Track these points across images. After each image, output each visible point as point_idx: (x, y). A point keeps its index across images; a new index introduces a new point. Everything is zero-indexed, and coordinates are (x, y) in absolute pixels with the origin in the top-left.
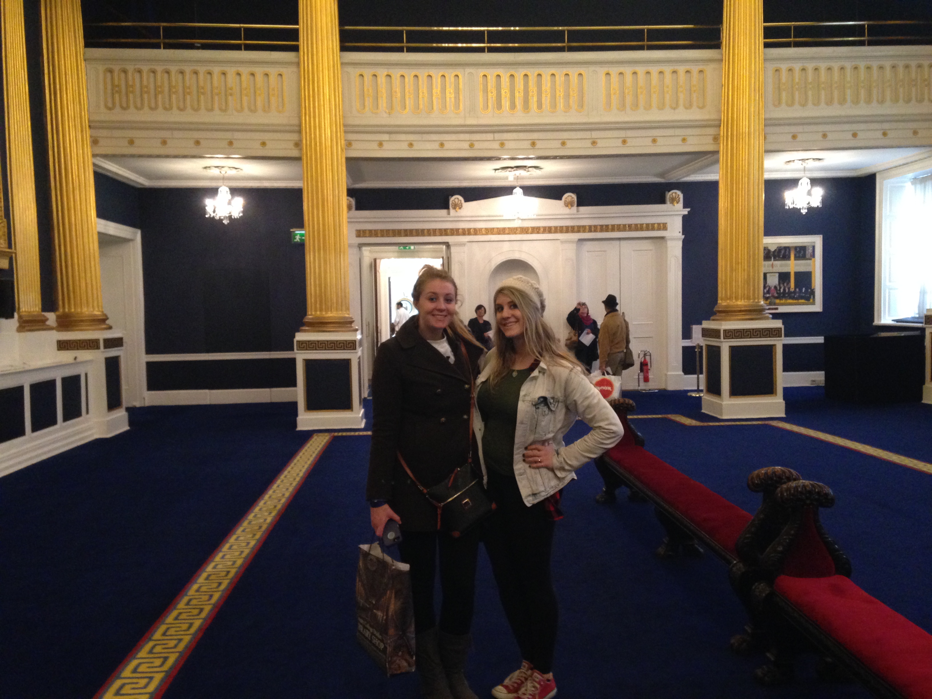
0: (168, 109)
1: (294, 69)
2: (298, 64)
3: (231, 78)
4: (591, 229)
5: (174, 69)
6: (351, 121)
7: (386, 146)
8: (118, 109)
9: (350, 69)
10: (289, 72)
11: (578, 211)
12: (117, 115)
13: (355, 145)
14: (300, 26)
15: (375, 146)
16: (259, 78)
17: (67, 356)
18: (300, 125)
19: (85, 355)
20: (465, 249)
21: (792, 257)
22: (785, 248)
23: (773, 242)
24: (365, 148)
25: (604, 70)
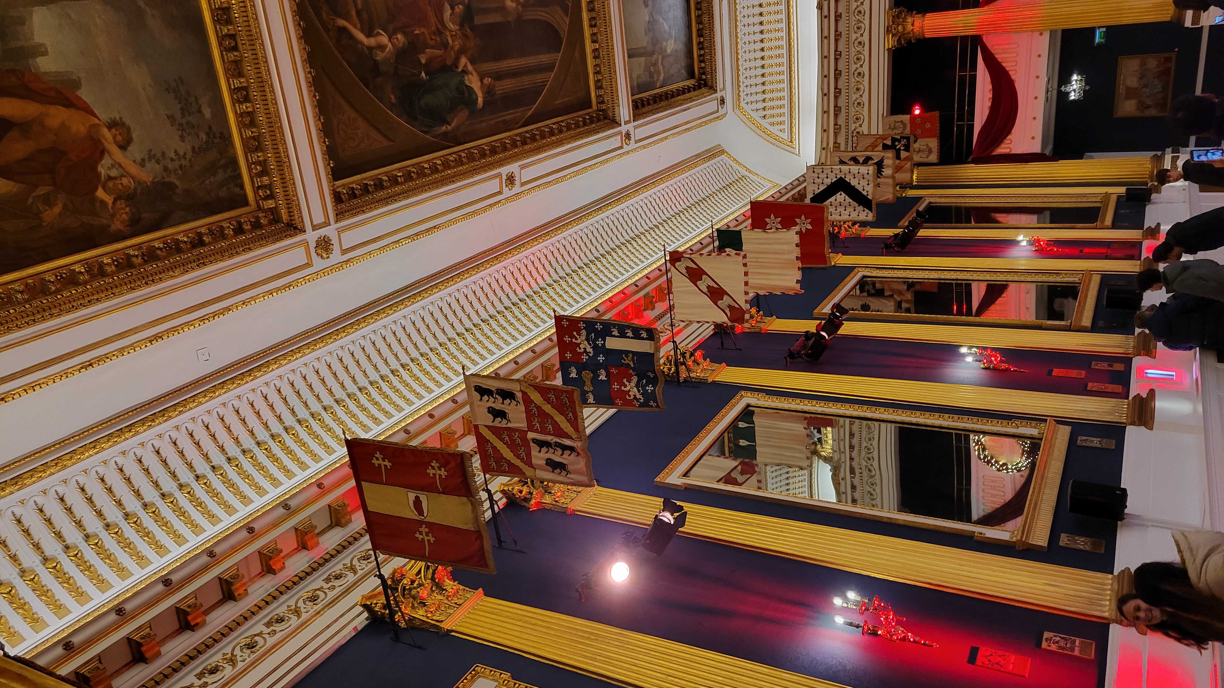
14: (959, 34)
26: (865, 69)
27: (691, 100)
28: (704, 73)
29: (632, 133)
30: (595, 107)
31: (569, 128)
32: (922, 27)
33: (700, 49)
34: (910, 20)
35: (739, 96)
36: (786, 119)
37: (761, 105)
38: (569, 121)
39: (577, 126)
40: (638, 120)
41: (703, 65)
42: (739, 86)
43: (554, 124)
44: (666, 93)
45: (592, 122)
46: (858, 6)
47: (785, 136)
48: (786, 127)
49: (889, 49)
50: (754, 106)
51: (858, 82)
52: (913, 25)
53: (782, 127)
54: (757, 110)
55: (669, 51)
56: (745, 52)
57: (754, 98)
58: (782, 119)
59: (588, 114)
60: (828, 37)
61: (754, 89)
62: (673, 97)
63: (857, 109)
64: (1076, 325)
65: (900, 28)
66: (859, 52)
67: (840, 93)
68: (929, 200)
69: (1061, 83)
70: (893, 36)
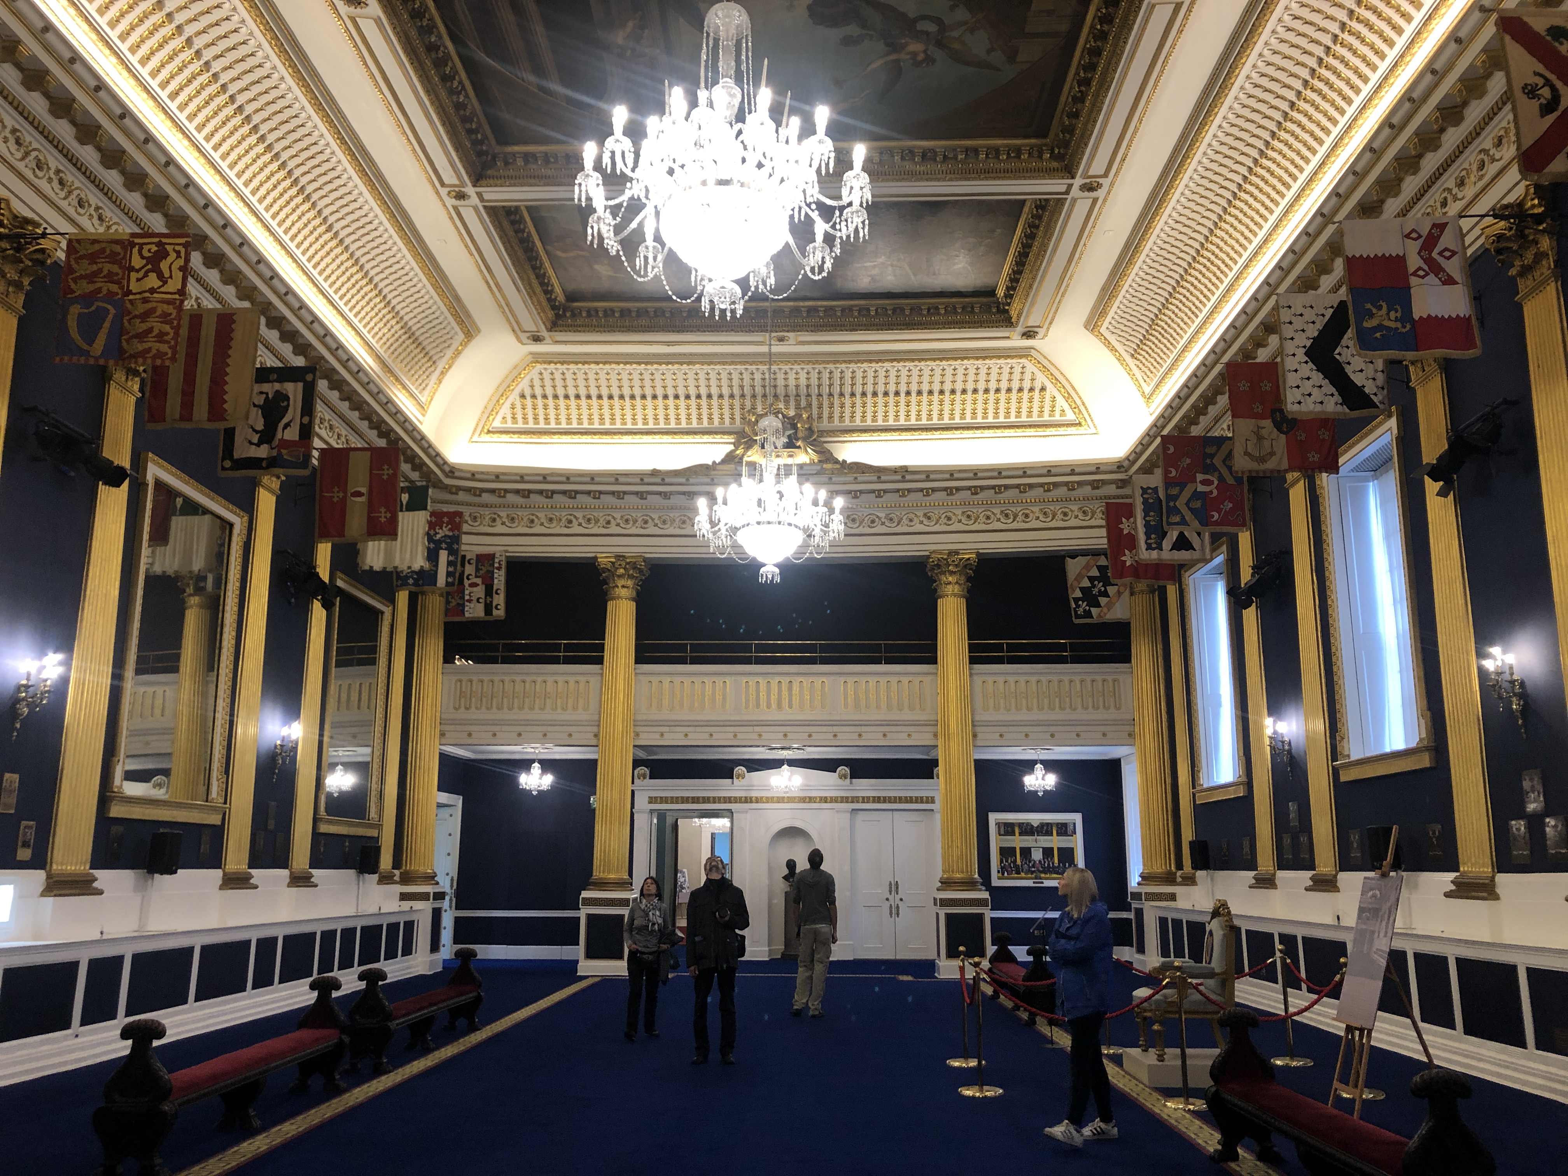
1: (598, 679)
2: (601, 675)
3: (550, 686)
4: (864, 800)
5: (507, 679)
6: (640, 717)
7: (666, 736)
8: (462, 709)
9: (642, 678)
10: (594, 681)
11: (851, 783)
12: (462, 714)
13: (642, 736)
14: (607, 642)
15: (658, 736)
16: (572, 684)
17: (406, 905)
18: (599, 721)
19: (418, 905)
20: (745, 816)
21: (1055, 832)
22: (1048, 824)
23: (1035, 818)
24: (649, 738)
25: (842, 679)
26: (576, 529)
27: (532, 293)
28: (573, 315)
29: (467, 202)
30: (498, 149)
31: (459, 106)
32: (619, 597)
33: (605, 311)
34: (630, 583)
35: (550, 363)
36: (520, 425)
37: (538, 391)
38: (469, 107)
39: (465, 120)
40: (487, 213)
41: (584, 314)
42: (562, 363)
43: (461, 82)
44: (537, 258)
45: (475, 143)
46: (653, 520)
47: (497, 424)
48: (509, 425)
49: (596, 558)
50: (537, 383)
51: (560, 520)
52: (623, 587)
53: (509, 420)
54: (532, 386)
55: (596, 267)
56: (608, 374)
57: (548, 383)
58: (520, 420)
59: (485, 137)
60: (617, 482)
61: (559, 383)
62: (534, 268)
63: (525, 519)
64: (112, 799)
65: (622, 571)
66: (597, 521)
67: (547, 497)
68: (387, 611)
69: (542, 762)
70: (613, 563)
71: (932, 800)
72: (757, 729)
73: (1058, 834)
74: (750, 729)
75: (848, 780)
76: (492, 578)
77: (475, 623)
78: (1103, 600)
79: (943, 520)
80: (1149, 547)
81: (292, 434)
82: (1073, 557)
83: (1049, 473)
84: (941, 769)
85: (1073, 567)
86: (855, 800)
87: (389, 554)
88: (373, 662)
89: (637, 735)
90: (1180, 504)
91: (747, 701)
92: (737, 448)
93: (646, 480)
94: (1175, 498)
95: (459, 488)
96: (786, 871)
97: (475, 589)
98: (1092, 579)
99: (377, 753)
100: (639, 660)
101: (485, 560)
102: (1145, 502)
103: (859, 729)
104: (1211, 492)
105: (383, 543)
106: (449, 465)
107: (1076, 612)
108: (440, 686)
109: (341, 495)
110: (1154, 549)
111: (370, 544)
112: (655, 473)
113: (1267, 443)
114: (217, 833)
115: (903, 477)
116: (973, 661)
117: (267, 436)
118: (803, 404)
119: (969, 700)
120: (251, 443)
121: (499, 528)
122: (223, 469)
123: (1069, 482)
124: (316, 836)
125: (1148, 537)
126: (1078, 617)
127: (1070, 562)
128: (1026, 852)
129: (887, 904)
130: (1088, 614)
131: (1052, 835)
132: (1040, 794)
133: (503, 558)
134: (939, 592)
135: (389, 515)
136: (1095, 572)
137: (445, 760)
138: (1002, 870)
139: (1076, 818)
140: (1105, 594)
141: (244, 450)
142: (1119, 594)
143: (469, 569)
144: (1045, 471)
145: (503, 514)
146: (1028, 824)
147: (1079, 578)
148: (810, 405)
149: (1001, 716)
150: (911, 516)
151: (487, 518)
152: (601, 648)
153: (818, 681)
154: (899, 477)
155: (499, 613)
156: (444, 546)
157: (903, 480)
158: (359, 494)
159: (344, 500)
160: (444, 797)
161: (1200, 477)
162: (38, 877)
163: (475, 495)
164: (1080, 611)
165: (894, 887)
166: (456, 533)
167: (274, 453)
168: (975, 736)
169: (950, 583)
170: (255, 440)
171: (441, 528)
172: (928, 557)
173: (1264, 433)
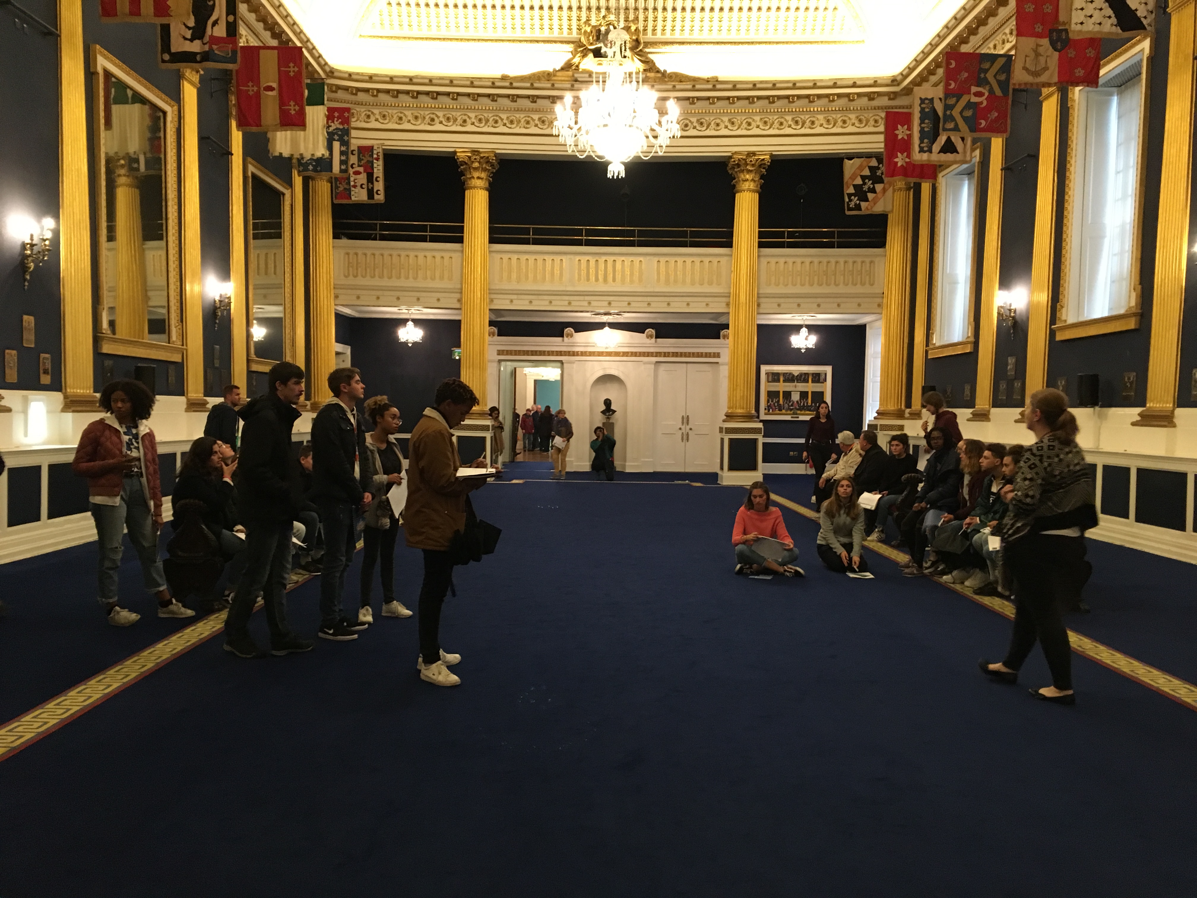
0: (381, 277)
1: (460, 254)
2: (462, 251)
3: (421, 259)
4: (666, 354)
5: (386, 253)
6: (493, 287)
7: (514, 302)
8: (351, 277)
9: (494, 255)
10: (456, 256)
11: (656, 342)
12: (351, 281)
13: (495, 301)
14: (466, 225)
15: (508, 302)
16: (438, 259)
18: (462, 289)
20: (574, 366)
21: (810, 380)
22: (805, 374)
23: (796, 369)
24: (502, 304)
25: (656, 259)
26: (438, 127)
32: (475, 187)
34: (483, 175)
46: (502, 120)
47: (368, 29)
48: (378, 30)
49: (456, 152)
51: (424, 118)
52: (478, 178)
53: (378, 25)
58: (387, 26)
60: (472, 85)
63: (395, 116)
64: (103, 338)
65: (476, 165)
66: (455, 120)
67: (413, 97)
68: (287, 193)
69: (414, 321)
70: (469, 157)
71: (717, 355)
72: (587, 298)
73: (813, 382)
74: (582, 298)
75: (654, 340)
76: (372, 168)
77: (359, 206)
78: (870, 196)
79: (744, 125)
80: (921, 150)
81: (220, 31)
82: (850, 159)
83: (835, 86)
84: (731, 331)
85: (849, 167)
86: (658, 354)
87: (295, 143)
88: (279, 236)
89: (492, 300)
90: (956, 113)
91: (579, 275)
92: (574, 57)
93: (497, 84)
94: (951, 107)
95: (339, 87)
96: (603, 408)
97: (358, 176)
98: (863, 178)
99: (288, 310)
100: (492, 241)
101: (366, 151)
102: (922, 111)
103: (668, 299)
104: (981, 103)
105: (289, 132)
106: (329, 66)
107: (848, 205)
108: (331, 257)
109: (255, 89)
110: (925, 152)
111: (279, 134)
112: (504, 78)
113: (1042, 60)
114: (179, 367)
115: (714, 86)
116: (761, 245)
117: (198, 33)
118: (631, 17)
119: (754, 276)
120: (185, 39)
121: (374, 124)
122: (163, 61)
123: (850, 94)
124: (250, 373)
125: (922, 141)
126: (850, 209)
127: (847, 163)
128: (787, 395)
129: (680, 432)
130: (858, 207)
131: (808, 382)
132: (803, 351)
133: (380, 150)
134: (738, 188)
135: (297, 108)
136: (867, 172)
137: (339, 316)
138: (768, 408)
139: (828, 370)
140: (873, 191)
141: (179, 45)
142: (884, 190)
143: (353, 159)
144: (831, 84)
145: (376, 111)
146: (790, 374)
147: (853, 177)
148: (637, 19)
149: (781, 290)
150: (718, 121)
151: (363, 115)
152: (461, 229)
153: (637, 260)
154: (710, 86)
155: (380, 198)
156: (336, 137)
157: (714, 89)
158: (270, 89)
159: (258, 95)
160: (339, 347)
161: (974, 89)
162: (57, 397)
163: (352, 94)
164: (852, 205)
165: (686, 420)
166: (346, 126)
167: (206, 48)
168: (759, 305)
169: (747, 180)
170: (189, 37)
171: (333, 122)
172: (730, 157)
173: (1041, 50)
